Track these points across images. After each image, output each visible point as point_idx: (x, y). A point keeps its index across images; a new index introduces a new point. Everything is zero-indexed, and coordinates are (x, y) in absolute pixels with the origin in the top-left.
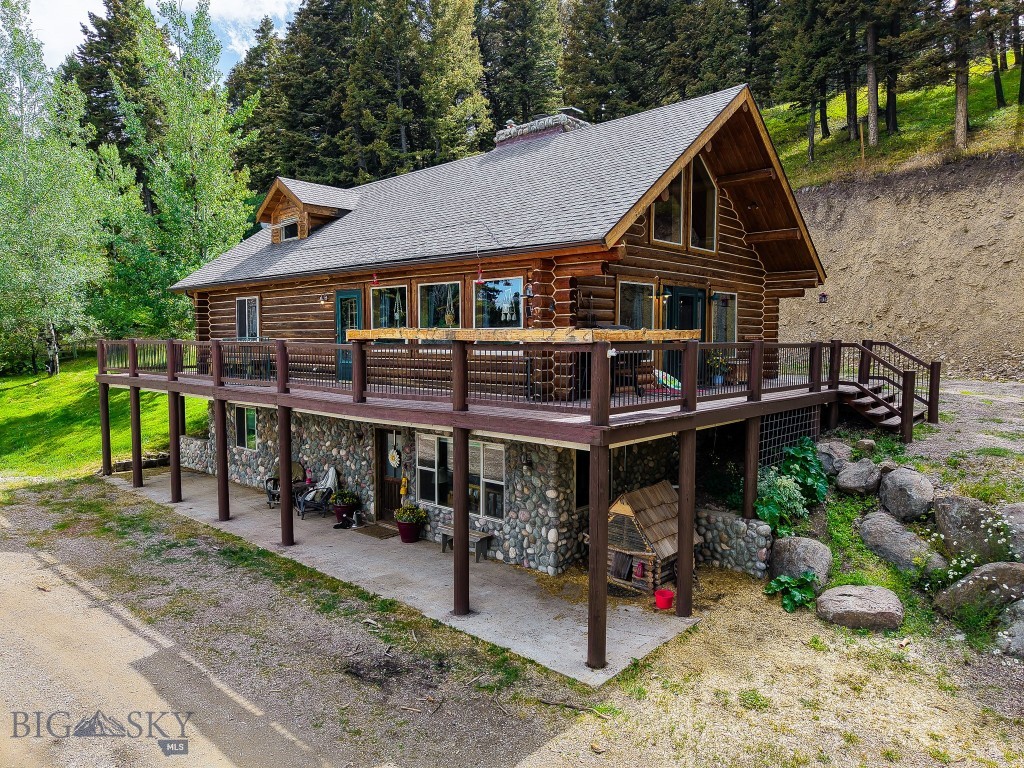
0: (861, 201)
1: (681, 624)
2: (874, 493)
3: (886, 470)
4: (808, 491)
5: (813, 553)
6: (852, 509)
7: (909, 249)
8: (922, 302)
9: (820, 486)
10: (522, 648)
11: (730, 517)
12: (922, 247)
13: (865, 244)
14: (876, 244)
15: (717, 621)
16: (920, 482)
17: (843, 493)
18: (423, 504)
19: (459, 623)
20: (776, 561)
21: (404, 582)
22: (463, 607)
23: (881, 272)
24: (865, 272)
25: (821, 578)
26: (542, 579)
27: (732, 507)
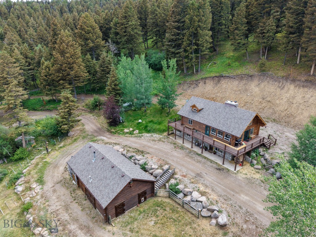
0: (288, 84)
1: (242, 167)
2: (263, 156)
3: (265, 154)
4: (256, 155)
5: (255, 162)
6: (260, 157)
7: (294, 98)
8: (293, 109)
9: (258, 154)
10: (229, 168)
11: (248, 157)
12: (296, 98)
13: (287, 94)
14: (289, 95)
15: (245, 167)
16: (267, 156)
17: (260, 155)
18: (216, 151)
19: (223, 165)
20: (251, 162)
21: (217, 160)
22: (223, 164)
23: (288, 101)
24: (285, 100)
25: (255, 164)
26: (229, 161)
27: (248, 156)
